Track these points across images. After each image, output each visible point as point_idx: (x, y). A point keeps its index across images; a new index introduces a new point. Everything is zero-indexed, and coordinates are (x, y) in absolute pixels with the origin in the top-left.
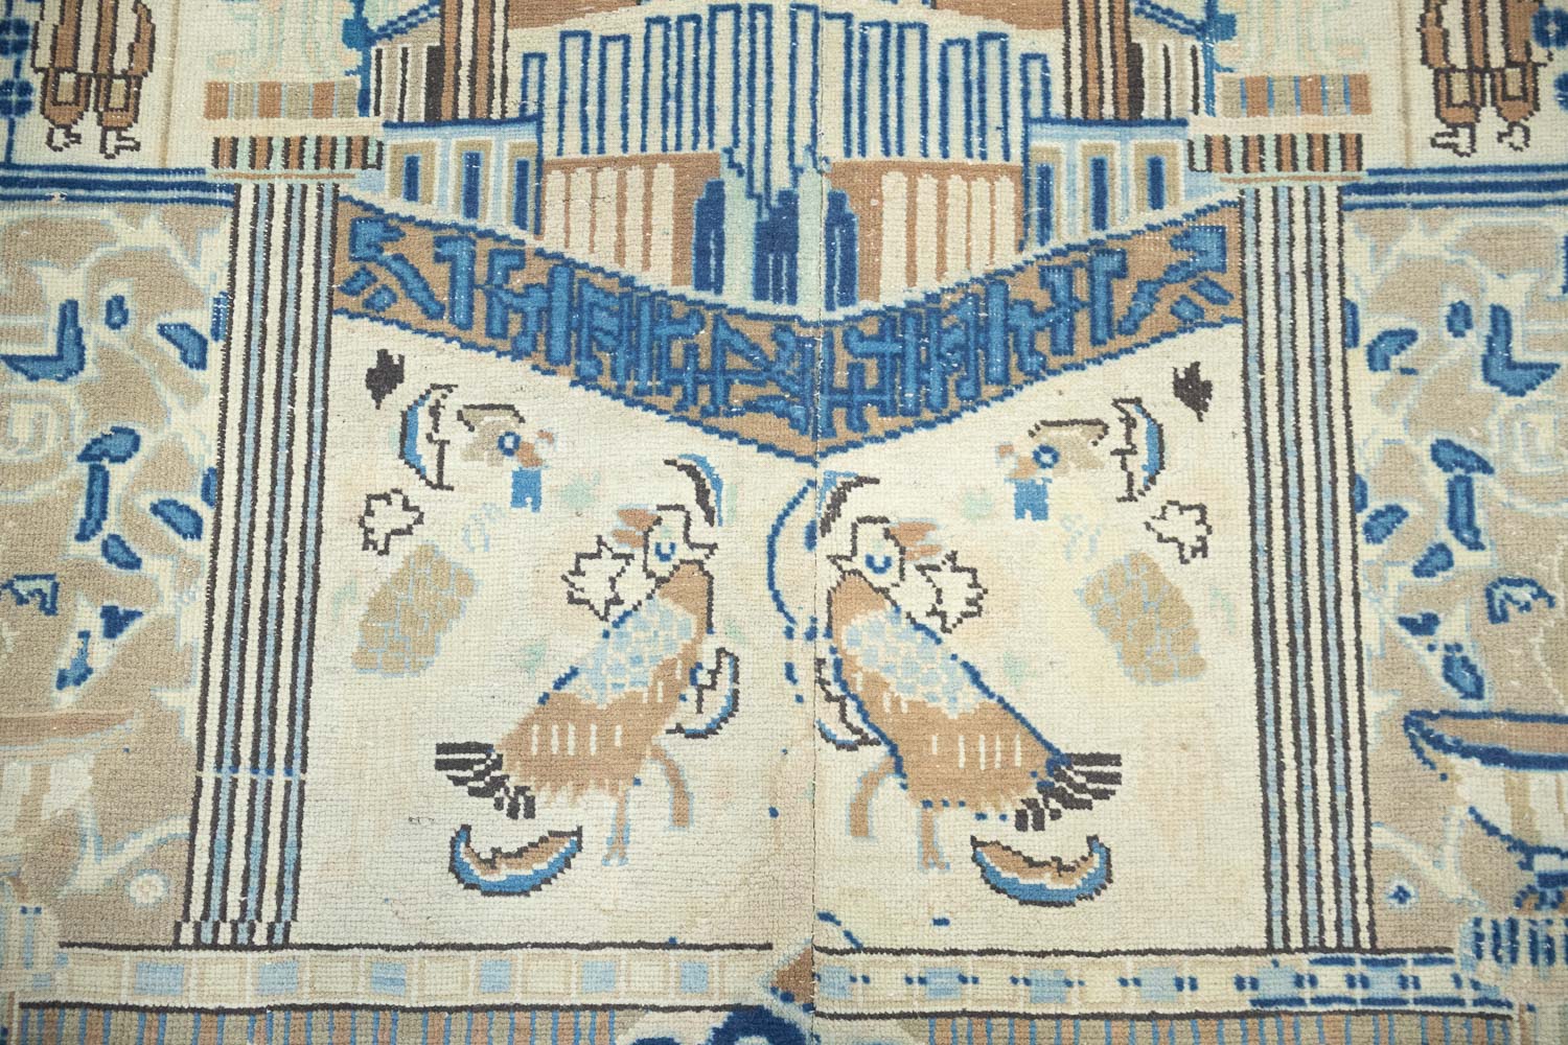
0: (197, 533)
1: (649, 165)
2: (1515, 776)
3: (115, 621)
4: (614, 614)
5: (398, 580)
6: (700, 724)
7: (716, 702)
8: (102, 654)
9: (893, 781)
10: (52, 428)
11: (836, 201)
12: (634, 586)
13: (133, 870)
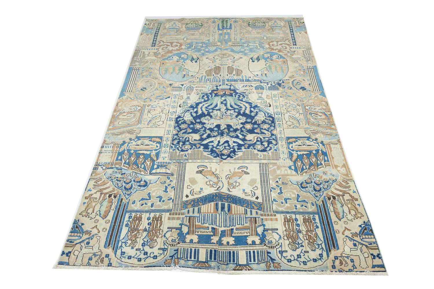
0: (272, 188)
1: (235, 214)
2: (166, 172)
3: (277, 182)
4: (236, 182)
5: (254, 185)
6: (229, 175)
7: (227, 176)
8: (278, 180)
9: (214, 172)
10: (286, 195)
11: (217, 211)
12: (234, 184)
13: (272, 167)
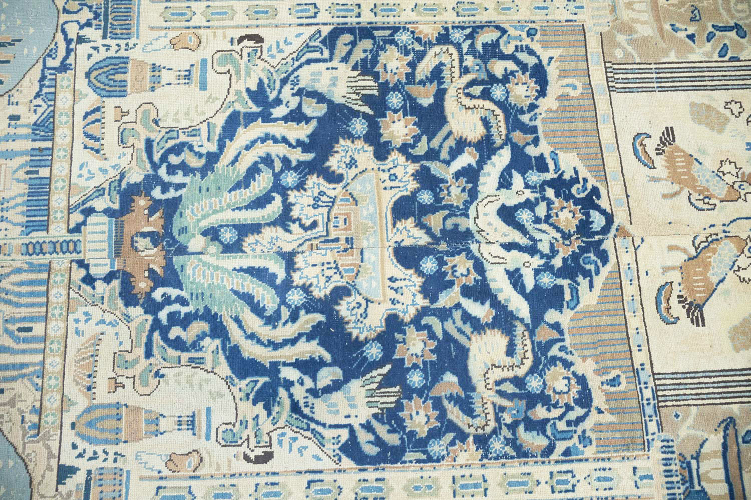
0: (720, 56)
2: (720, 454)
3: (691, 37)
4: (720, 174)
5: (718, 113)
6: (692, 200)
7: (700, 204)
8: (682, 35)
9: (686, 257)
10: (743, 15)
12: (729, 179)
13: (624, 50)
